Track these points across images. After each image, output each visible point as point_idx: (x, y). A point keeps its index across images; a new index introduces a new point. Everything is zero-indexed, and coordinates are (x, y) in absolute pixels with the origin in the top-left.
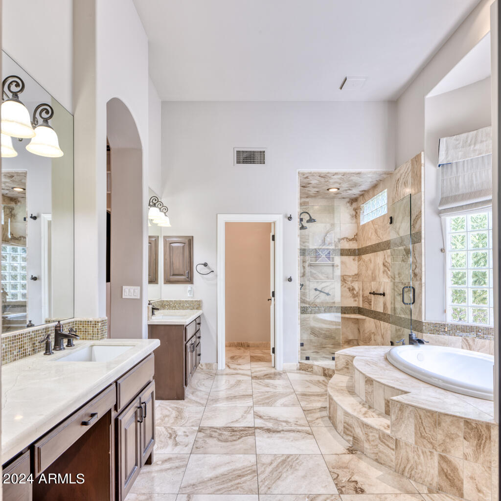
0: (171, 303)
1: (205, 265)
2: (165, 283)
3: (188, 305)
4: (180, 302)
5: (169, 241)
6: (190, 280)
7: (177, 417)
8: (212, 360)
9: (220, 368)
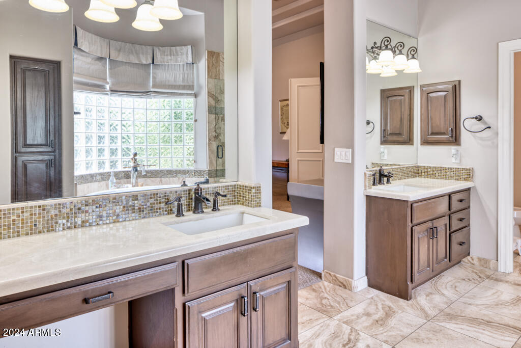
0: (429, 170)
1: (479, 118)
2: (421, 145)
3: (452, 174)
4: (441, 169)
5: (426, 90)
6: (455, 139)
7: (377, 321)
8: (489, 255)
9: (501, 269)
